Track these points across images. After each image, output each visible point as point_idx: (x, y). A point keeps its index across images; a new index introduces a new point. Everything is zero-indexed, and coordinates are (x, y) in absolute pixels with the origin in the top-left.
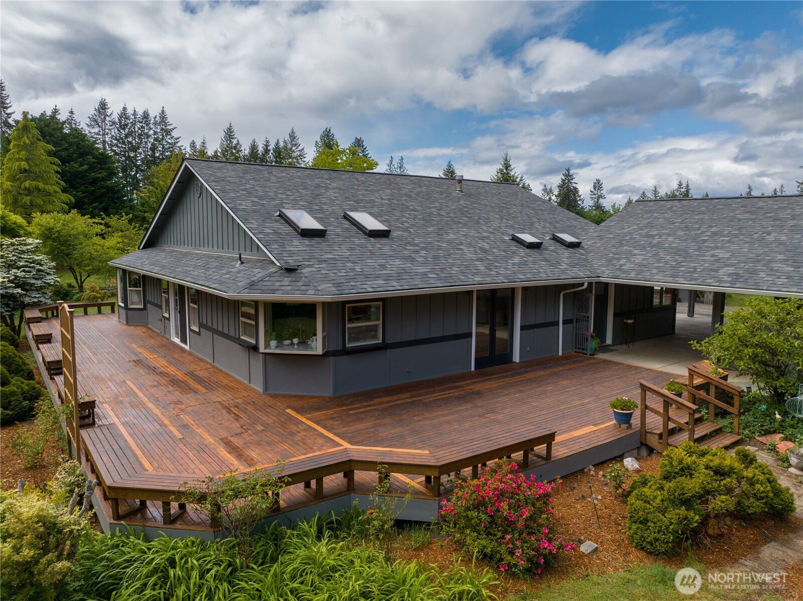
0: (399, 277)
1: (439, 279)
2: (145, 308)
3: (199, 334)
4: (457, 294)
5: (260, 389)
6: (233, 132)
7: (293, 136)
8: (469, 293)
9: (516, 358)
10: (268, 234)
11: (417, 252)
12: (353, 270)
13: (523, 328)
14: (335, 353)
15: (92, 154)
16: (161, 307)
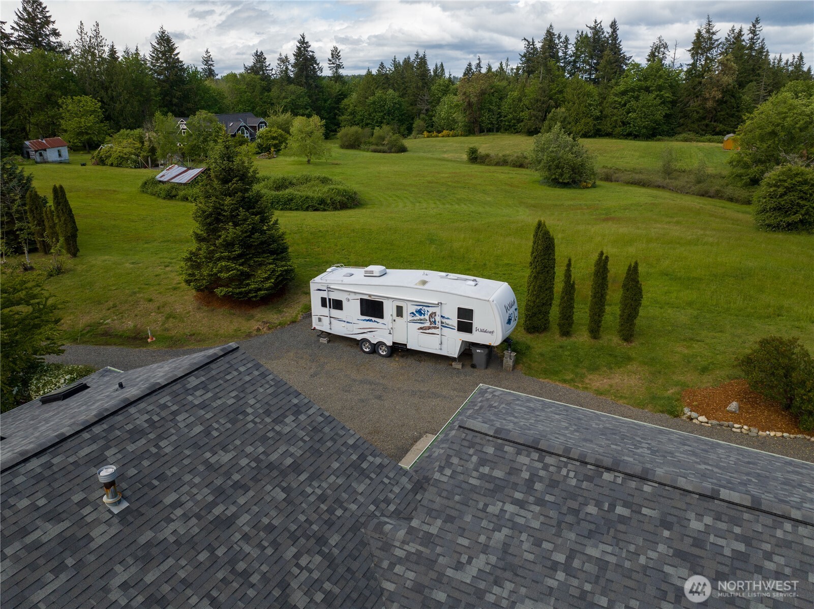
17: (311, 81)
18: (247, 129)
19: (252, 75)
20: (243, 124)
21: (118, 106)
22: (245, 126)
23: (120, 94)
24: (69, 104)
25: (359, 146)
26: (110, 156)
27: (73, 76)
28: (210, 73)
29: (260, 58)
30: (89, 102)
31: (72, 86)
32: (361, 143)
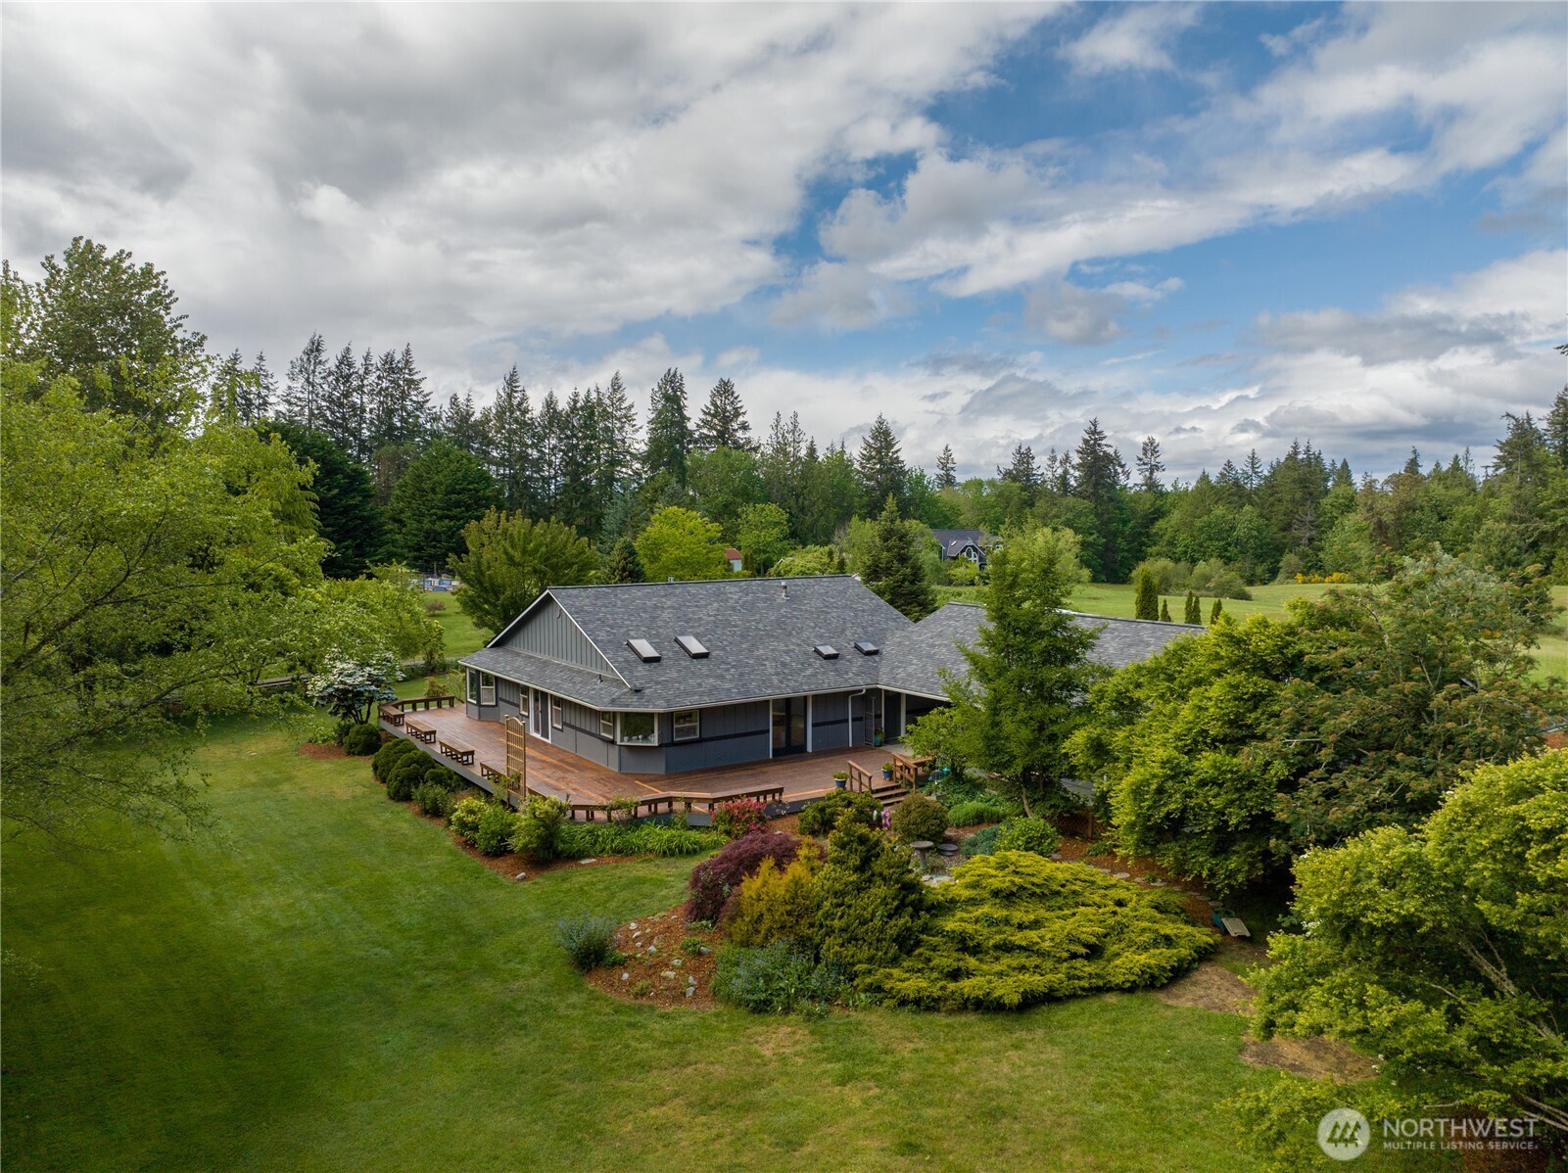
0: (710, 693)
1: (739, 693)
2: (497, 705)
3: (562, 730)
4: (755, 703)
5: (617, 770)
6: (516, 381)
7: (616, 385)
8: (767, 701)
9: (809, 749)
10: (621, 662)
11: (727, 670)
12: (678, 689)
13: (813, 725)
14: (667, 745)
15: (342, 471)
16: (518, 706)
17: (1102, 492)
18: (975, 550)
19: (1008, 481)
20: (970, 542)
21: (808, 519)
22: (972, 547)
23: (814, 504)
24: (750, 513)
25: (1166, 590)
26: (789, 571)
27: (759, 479)
28: (948, 481)
29: (1025, 457)
30: (772, 511)
31: (757, 493)
32: (1170, 586)
